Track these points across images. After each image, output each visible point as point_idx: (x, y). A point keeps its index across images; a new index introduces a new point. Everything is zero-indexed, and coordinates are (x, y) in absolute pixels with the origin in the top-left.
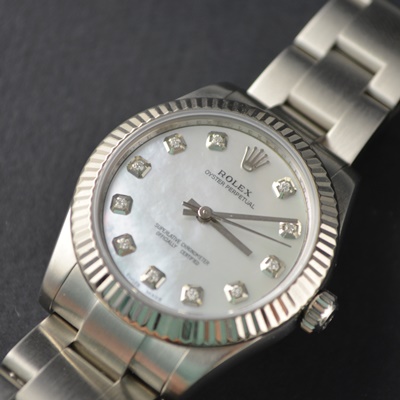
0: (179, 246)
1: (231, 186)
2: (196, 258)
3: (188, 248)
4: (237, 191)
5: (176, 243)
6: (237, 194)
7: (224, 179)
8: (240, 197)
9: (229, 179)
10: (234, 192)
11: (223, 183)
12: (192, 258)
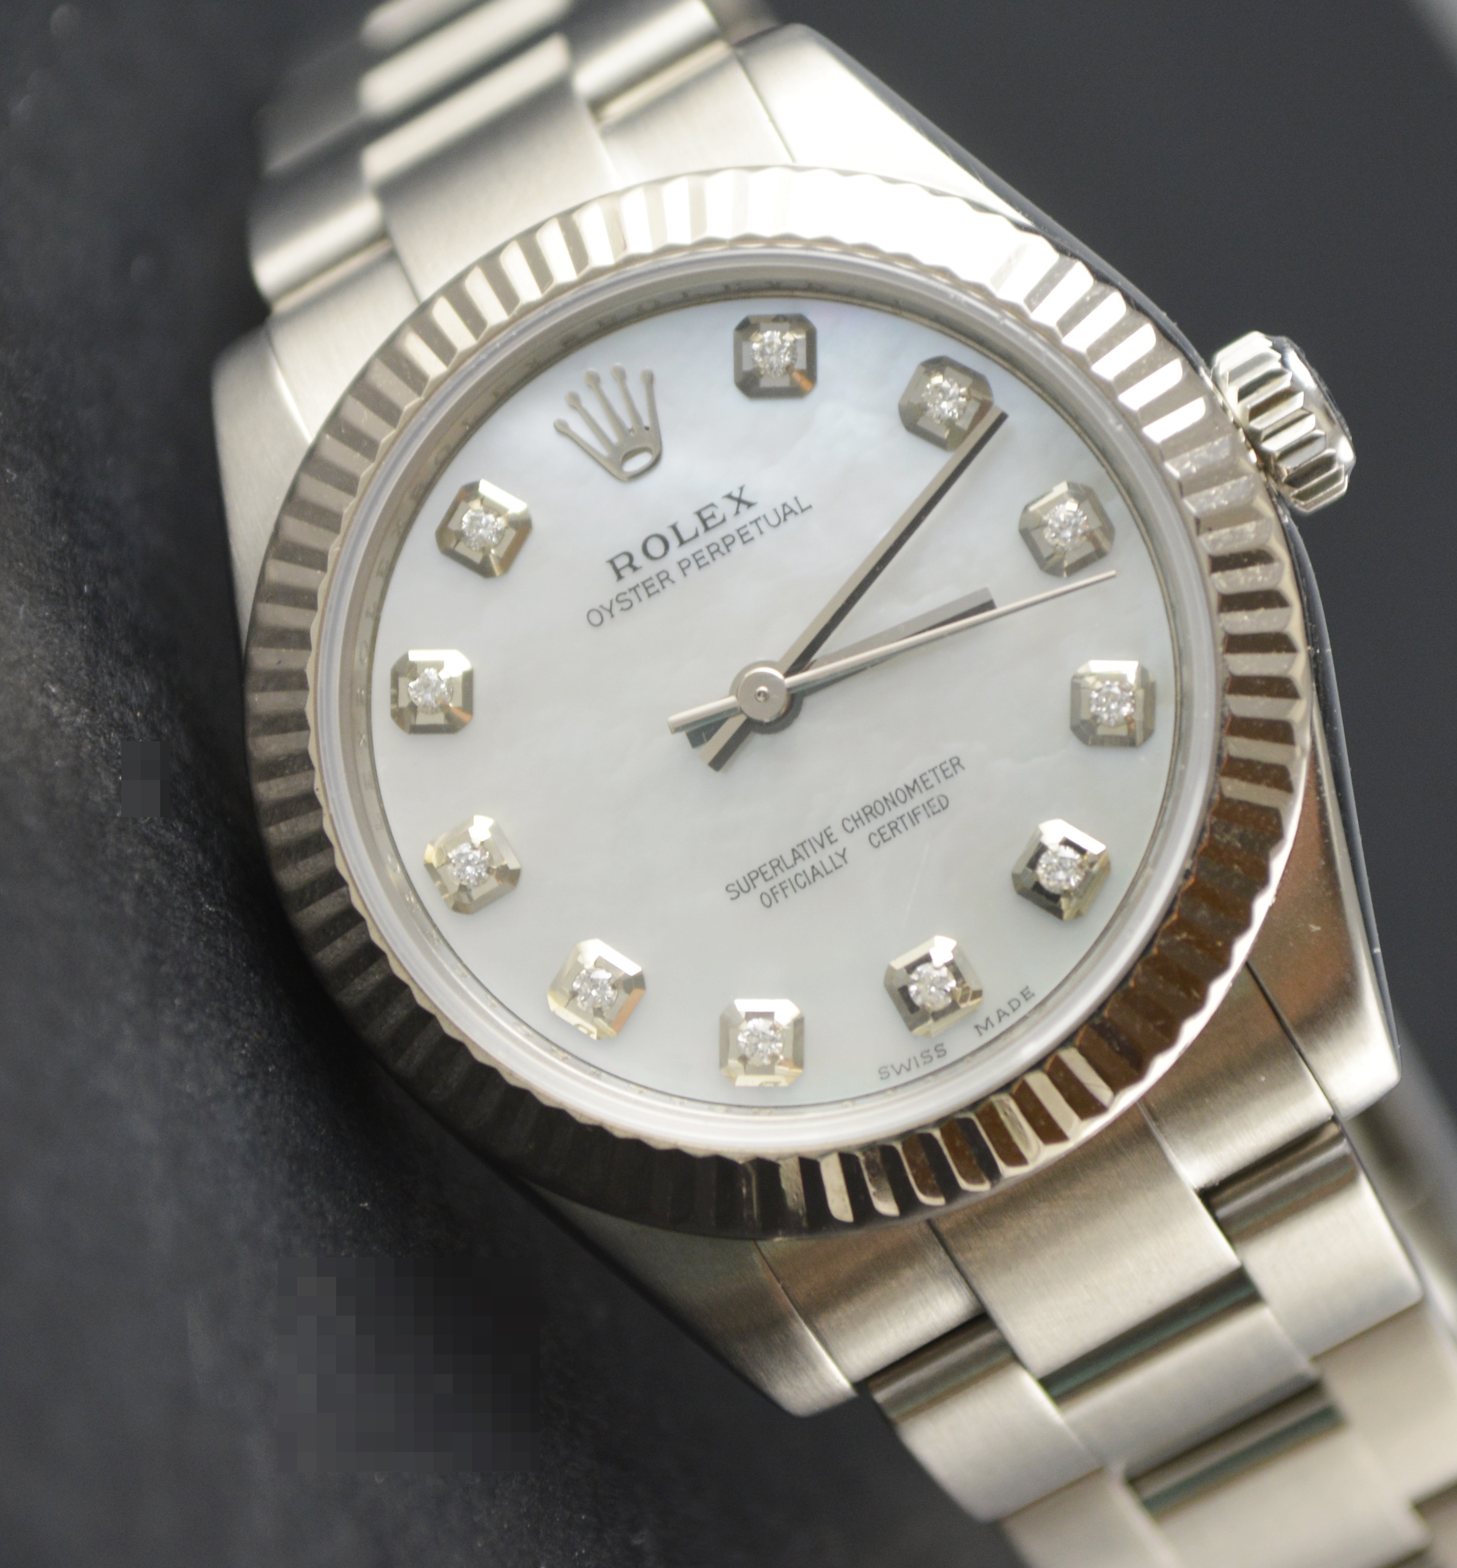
0: (844, 840)
1: (687, 551)
2: (919, 798)
3: (870, 812)
4: (715, 536)
5: (830, 850)
6: (728, 544)
7: (648, 569)
8: (744, 537)
9: (656, 548)
10: (714, 551)
11: (664, 578)
12: (914, 816)
